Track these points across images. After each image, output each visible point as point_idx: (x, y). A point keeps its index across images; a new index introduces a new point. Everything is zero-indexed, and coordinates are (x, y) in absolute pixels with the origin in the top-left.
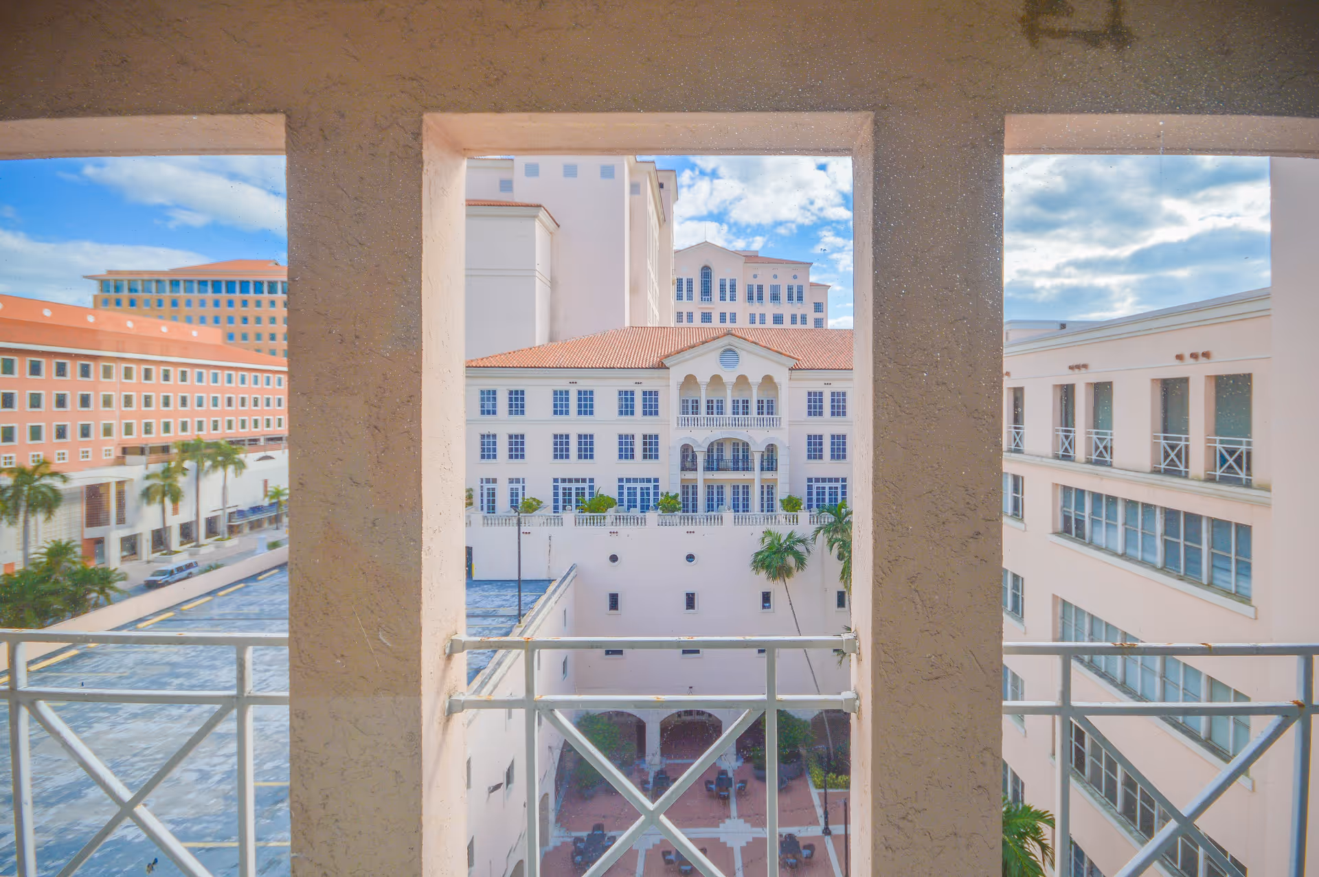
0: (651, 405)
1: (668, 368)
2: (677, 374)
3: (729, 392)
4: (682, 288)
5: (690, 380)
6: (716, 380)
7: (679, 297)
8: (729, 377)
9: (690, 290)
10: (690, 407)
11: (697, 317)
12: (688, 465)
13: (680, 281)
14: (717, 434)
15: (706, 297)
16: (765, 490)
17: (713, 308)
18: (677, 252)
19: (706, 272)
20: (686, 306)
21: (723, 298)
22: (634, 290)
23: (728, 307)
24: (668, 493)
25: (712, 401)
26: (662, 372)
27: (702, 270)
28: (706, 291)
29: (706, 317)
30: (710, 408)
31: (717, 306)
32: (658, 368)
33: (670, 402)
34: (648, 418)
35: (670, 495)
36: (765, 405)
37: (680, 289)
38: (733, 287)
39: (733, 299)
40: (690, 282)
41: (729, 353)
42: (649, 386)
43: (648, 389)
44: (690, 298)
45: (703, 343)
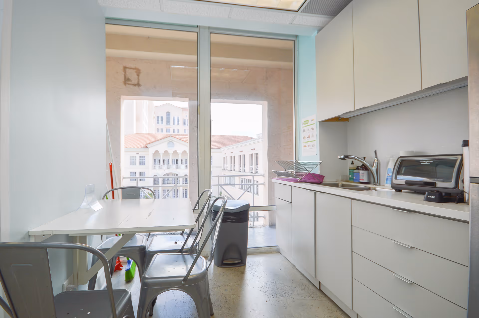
0: (142, 161)
1: (148, 148)
2: (152, 150)
3: (171, 156)
4: (159, 120)
5: (157, 152)
6: (166, 152)
7: (158, 123)
8: (171, 151)
9: (162, 121)
10: (157, 162)
11: (165, 131)
12: (156, 183)
13: (158, 117)
14: (167, 171)
15: (168, 123)
16: (184, 191)
17: (170, 127)
18: (156, 107)
19: (168, 114)
20: (160, 126)
21: (174, 124)
22: (138, 119)
23: (176, 127)
24: (148, 193)
25: (165, 160)
26: (146, 149)
27: (166, 113)
28: (168, 121)
29: (168, 130)
30: (164, 162)
31: (172, 127)
32: (145, 148)
33: (149, 160)
34: (141, 166)
35: (149, 193)
36: (184, 161)
37: (158, 120)
38: (178, 121)
39: (178, 124)
40: (162, 118)
41: (171, 143)
42: (142, 154)
43: (141, 155)
44: (162, 123)
45: (161, 139)
